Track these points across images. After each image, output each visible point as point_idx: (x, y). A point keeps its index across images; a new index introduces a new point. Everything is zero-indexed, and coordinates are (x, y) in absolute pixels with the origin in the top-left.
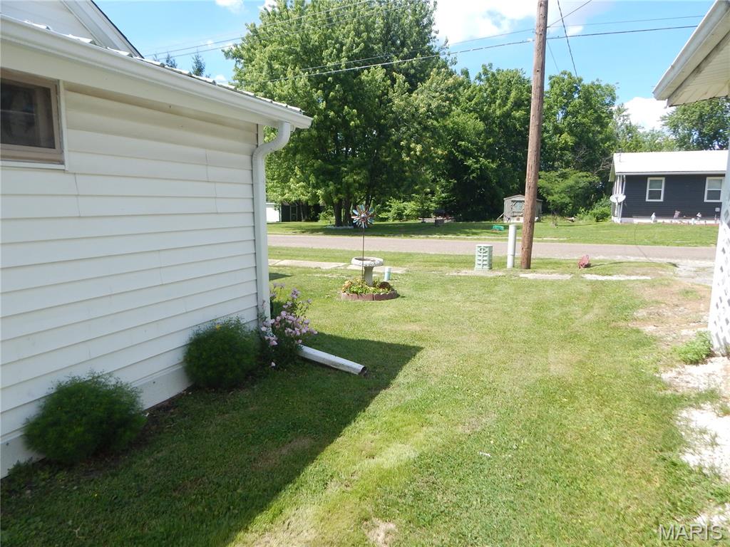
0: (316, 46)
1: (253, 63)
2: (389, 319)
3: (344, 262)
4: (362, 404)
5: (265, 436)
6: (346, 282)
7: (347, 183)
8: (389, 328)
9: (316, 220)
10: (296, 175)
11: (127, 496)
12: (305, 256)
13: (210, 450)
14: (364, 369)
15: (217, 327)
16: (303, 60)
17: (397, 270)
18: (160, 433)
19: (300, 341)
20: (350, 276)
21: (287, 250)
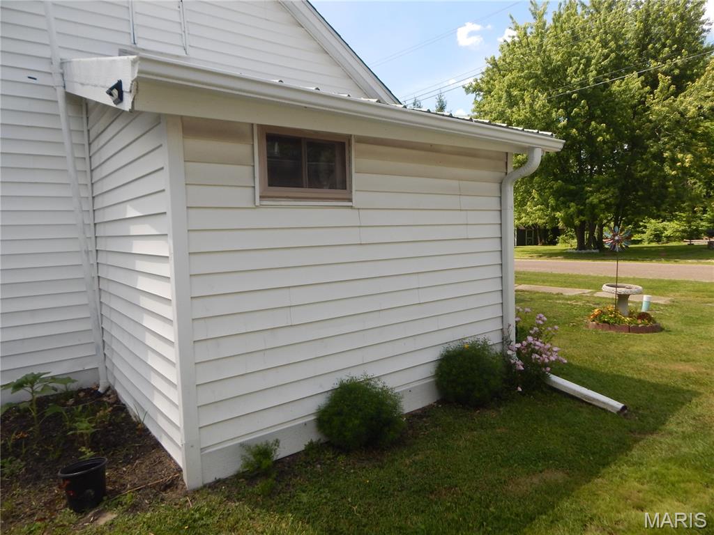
0: (559, 66)
1: (492, 93)
2: (651, 355)
3: (589, 288)
4: (623, 447)
5: (515, 460)
6: (596, 310)
7: (591, 204)
8: (652, 365)
9: (555, 243)
10: (534, 198)
11: (392, 489)
12: (544, 282)
13: (461, 463)
14: (624, 408)
15: (466, 346)
16: (544, 82)
17: (659, 300)
18: (416, 438)
19: (549, 369)
20: (598, 304)
21: (525, 274)
